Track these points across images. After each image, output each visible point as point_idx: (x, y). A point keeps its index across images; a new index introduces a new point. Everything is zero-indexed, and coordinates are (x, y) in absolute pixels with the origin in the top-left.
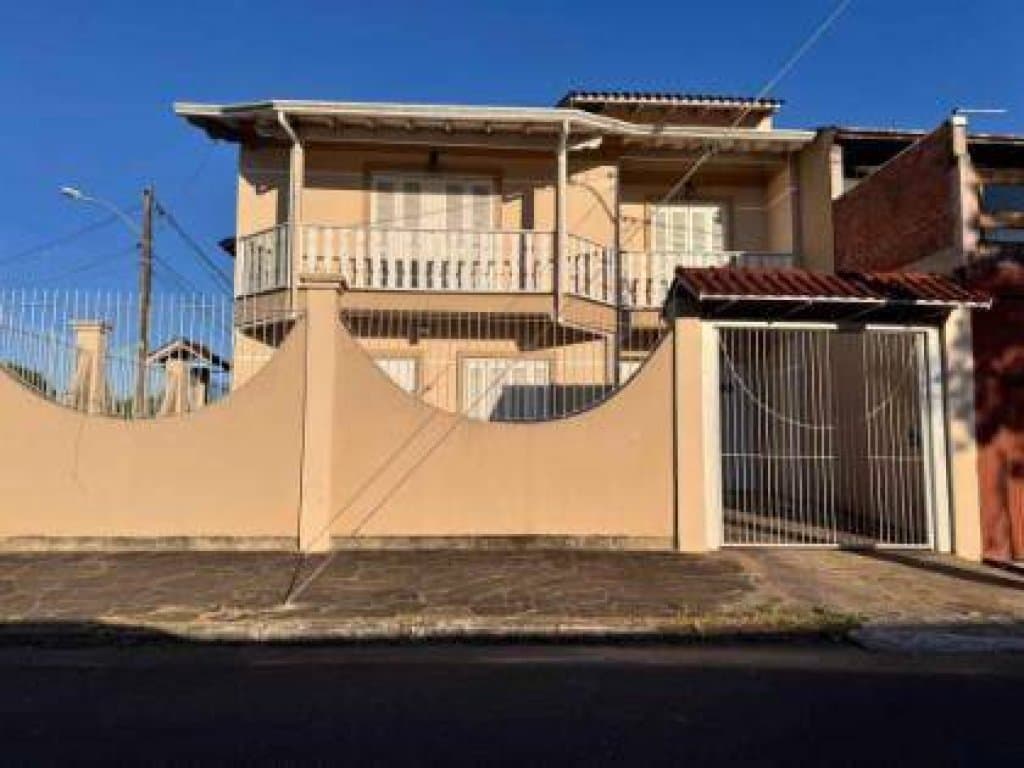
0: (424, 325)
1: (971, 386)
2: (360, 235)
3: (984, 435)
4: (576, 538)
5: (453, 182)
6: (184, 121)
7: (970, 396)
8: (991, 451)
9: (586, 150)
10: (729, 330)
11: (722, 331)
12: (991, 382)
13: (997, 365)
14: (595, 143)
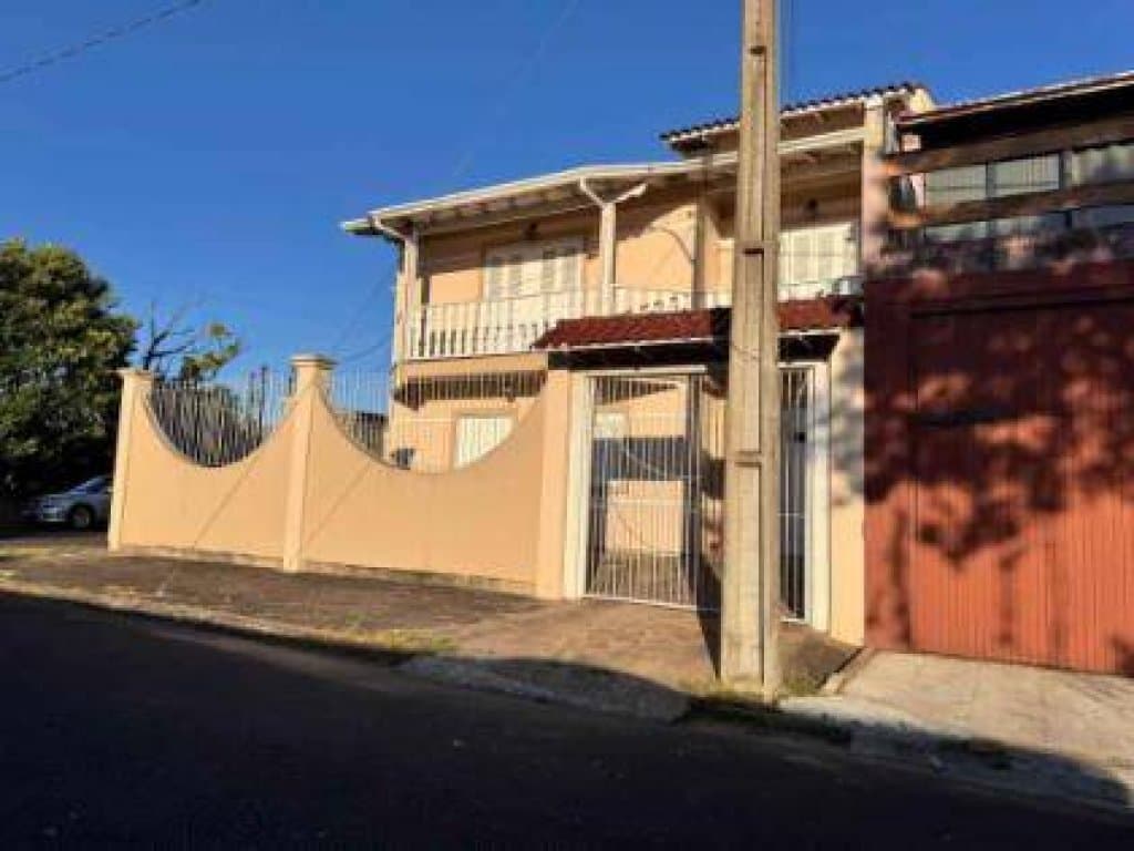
0: (507, 384)
1: (860, 430)
2: (472, 307)
3: (874, 491)
4: (461, 577)
5: (548, 248)
6: (351, 234)
7: (858, 443)
8: (885, 511)
9: (633, 199)
10: (605, 379)
11: (600, 381)
12: (895, 425)
13: (904, 401)
14: (638, 191)
